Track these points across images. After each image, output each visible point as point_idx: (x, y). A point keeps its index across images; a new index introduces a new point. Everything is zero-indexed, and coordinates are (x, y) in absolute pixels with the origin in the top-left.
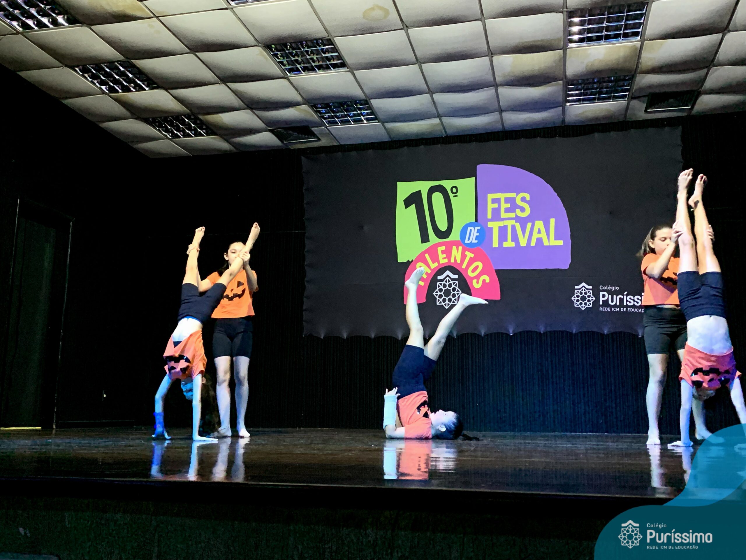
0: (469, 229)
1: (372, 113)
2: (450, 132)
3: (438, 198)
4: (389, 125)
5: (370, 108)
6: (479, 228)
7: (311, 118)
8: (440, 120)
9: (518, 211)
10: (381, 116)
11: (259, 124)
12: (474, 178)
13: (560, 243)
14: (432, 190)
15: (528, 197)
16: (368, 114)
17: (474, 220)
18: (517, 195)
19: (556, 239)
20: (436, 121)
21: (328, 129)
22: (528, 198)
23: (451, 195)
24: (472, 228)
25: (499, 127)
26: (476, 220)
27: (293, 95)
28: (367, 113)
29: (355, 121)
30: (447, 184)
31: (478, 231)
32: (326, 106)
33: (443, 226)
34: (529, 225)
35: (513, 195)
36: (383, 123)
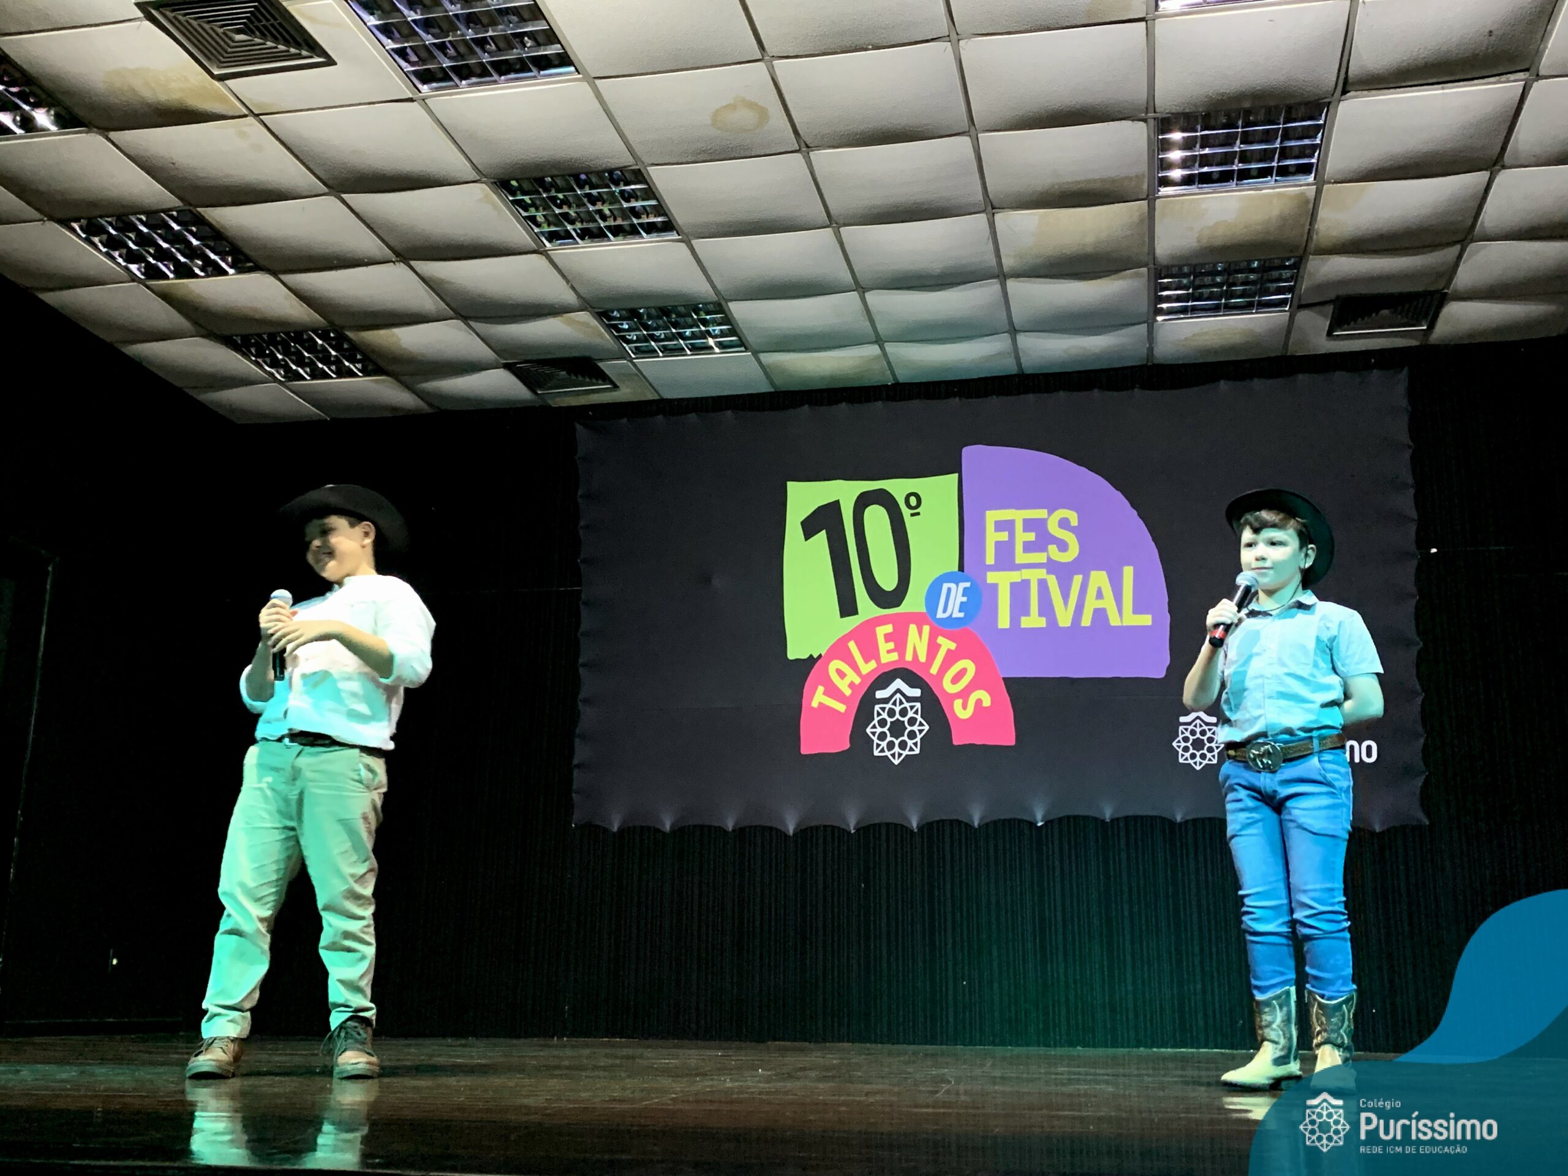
0: (946, 586)
1: (733, 332)
2: (903, 376)
3: (876, 518)
4: (767, 358)
5: (727, 320)
6: (968, 584)
7: (597, 341)
8: (882, 348)
9: (1053, 549)
10: (751, 339)
11: (481, 351)
12: (956, 475)
13: (1146, 620)
14: (863, 501)
15: (1073, 518)
16: (723, 334)
17: (956, 568)
18: (1050, 513)
19: (1137, 610)
20: (874, 350)
21: (634, 365)
22: (1074, 522)
23: (906, 512)
24: (953, 586)
25: (1008, 366)
26: (961, 568)
27: (559, 292)
28: (721, 330)
29: (695, 349)
30: (898, 488)
31: (966, 592)
32: (632, 314)
33: (888, 580)
34: (1078, 580)
35: (1040, 513)
36: (755, 353)
